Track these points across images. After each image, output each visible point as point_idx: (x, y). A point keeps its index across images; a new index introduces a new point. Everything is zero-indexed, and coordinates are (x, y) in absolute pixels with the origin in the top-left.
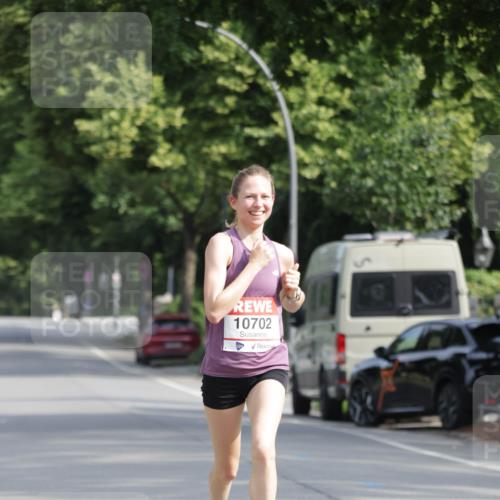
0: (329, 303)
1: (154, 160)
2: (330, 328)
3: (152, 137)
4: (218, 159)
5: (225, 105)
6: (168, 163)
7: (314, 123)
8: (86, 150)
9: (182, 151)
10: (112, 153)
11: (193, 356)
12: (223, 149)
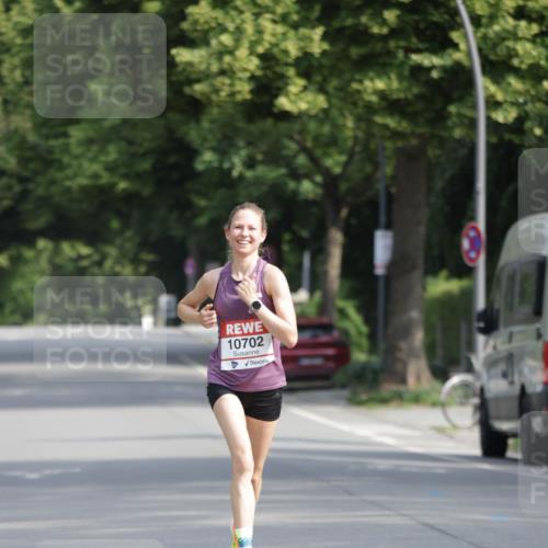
0: (533, 300)
1: (283, 102)
2: (535, 335)
3: (279, 69)
4: (374, 99)
5: (384, 22)
6: (303, 106)
7: (510, 44)
8: (187, 90)
9: (322, 90)
10: (223, 94)
11: (339, 377)
12: (380, 85)
